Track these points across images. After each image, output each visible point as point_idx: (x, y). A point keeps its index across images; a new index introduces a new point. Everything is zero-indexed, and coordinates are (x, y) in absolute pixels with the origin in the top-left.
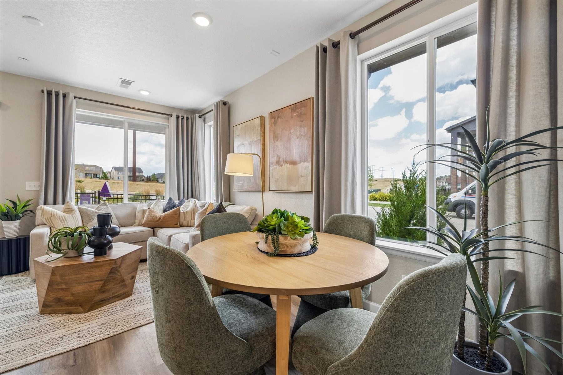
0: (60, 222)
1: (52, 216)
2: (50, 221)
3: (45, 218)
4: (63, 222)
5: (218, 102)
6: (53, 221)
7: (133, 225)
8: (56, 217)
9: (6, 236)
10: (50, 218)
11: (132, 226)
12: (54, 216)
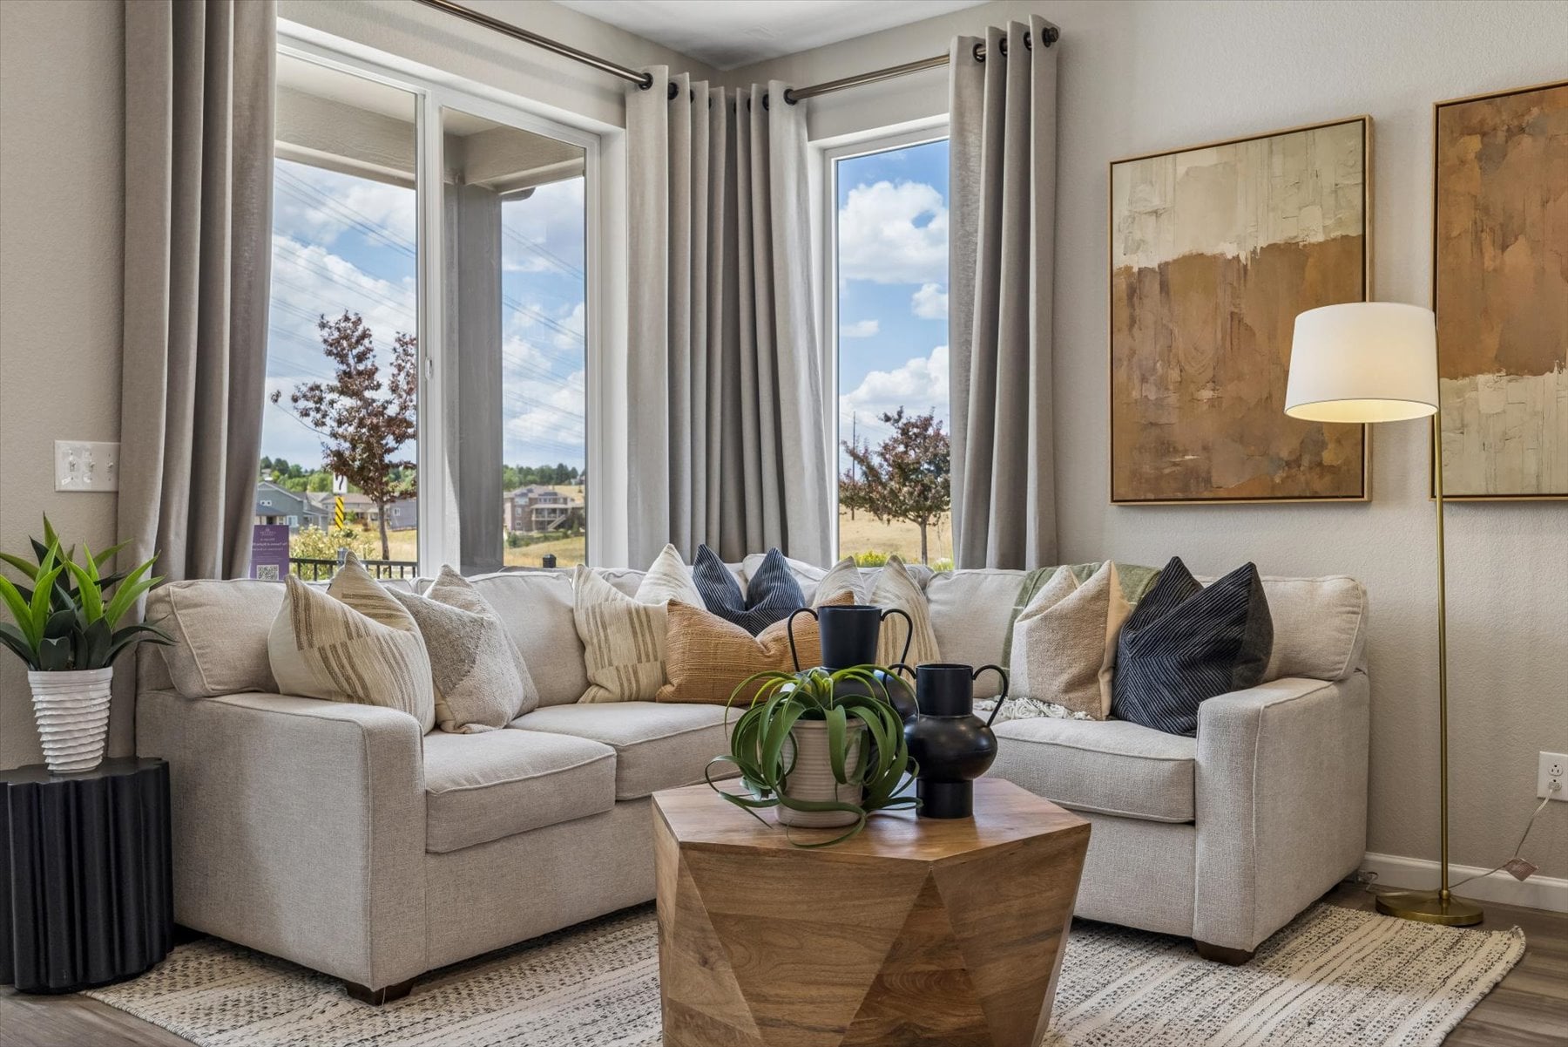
0: (386, 668)
1: (350, 637)
2: (345, 662)
3: (322, 650)
4: (397, 670)
5: (985, 35)
6: (357, 661)
7: (581, 699)
8: (369, 639)
9: (48, 760)
10: (344, 645)
11: (575, 701)
12: (359, 636)
